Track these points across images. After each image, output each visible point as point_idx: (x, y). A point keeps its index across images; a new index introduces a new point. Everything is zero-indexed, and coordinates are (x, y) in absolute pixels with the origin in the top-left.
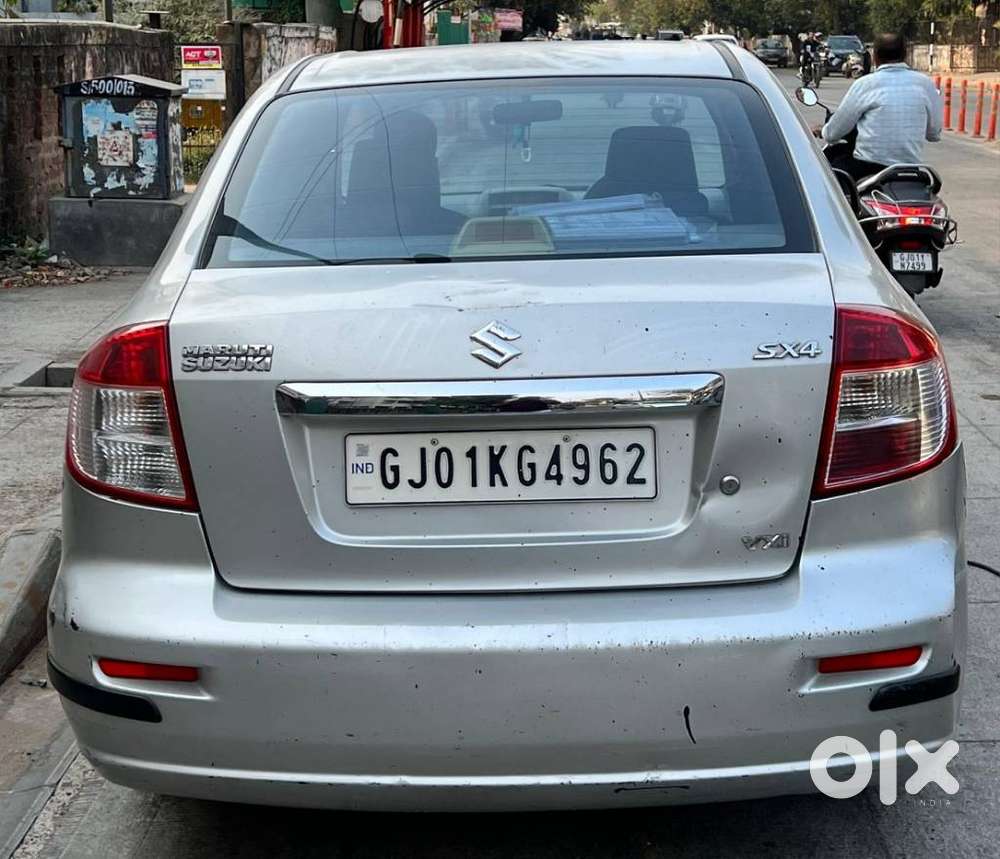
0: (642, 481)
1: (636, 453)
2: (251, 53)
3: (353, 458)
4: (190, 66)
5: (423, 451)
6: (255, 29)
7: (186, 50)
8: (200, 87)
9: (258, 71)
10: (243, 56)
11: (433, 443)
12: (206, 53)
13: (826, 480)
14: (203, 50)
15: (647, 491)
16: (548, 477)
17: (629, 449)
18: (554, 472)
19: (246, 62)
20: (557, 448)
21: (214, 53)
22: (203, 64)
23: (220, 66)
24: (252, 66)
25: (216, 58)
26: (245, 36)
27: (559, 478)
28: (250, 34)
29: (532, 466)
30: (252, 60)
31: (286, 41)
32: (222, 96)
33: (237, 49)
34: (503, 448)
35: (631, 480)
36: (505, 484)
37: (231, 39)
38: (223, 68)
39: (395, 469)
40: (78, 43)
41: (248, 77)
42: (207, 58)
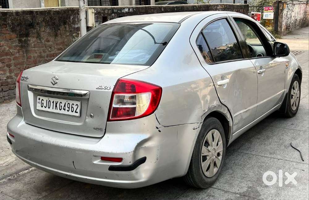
0: (77, 112)
1: (77, 106)
2: (281, 8)
3: (38, 101)
4: (265, 11)
5: (47, 100)
6: (283, 2)
7: (265, 8)
8: (268, 16)
9: (282, 12)
10: (279, 9)
11: (48, 99)
12: (270, 8)
13: (110, 117)
14: (269, 8)
15: (78, 115)
16: (63, 109)
17: (76, 105)
18: (64, 108)
19: (280, 10)
20: (65, 103)
21: (272, 8)
22: (269, 11)
23: (273, 11)
24: (281, 11)
25: (272, 9)
26: (280, 4)
27: (65, 109)
28: (281, 3)
29: (61, 106)
30: (281, 10)
31: (294, 5)
32: (273, 18)
33: (277, 7)
34: (58, 102)
35: (76, 112)
36: (57, 109)
37: (276, 5)
38: (273, 12)
39: (43, 103)
40: (214, 8)
41: (279, 14)
42: (270, 9)
